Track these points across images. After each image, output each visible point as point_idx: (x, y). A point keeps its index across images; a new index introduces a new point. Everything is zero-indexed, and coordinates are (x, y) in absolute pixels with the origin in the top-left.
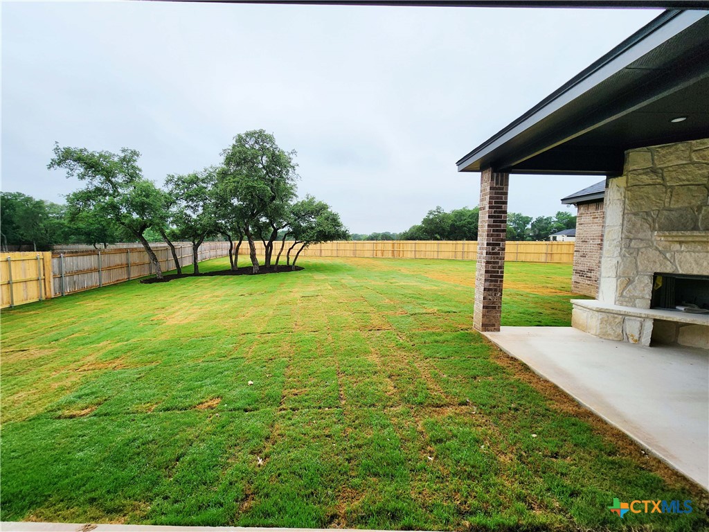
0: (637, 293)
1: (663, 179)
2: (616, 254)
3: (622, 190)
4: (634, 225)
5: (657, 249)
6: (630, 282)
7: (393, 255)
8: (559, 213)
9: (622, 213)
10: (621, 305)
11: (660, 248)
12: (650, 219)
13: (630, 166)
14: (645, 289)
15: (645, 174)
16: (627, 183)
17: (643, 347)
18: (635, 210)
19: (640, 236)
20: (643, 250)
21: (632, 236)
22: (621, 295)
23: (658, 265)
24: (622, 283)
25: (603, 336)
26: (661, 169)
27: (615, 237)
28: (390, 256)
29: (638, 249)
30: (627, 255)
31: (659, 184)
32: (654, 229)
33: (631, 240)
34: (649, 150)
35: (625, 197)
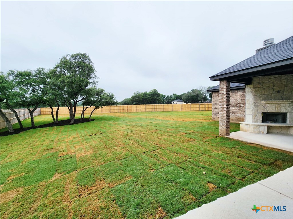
0: (258, 119)
1: (263, 86)
2: (251, 107)
3: (252, 88)
4: (256, 99)
5: (262, 106)
6: (256, 116)
7: (128, 111)
8: (174, 94)
9: (252, 95)
10: (254, 122)
11: (263, 105)
12: (260, 97)
13: (254, 82)
14: (260, 117)
15: (258, 84)
16: (253, 86)
17: (265, 134)
18: (256, 94)
19: (258, 102)
20: (259, 106)
21: (256, 102)
22: (254, 120)
23: (263, 110)
24: (254, 116)
25: (254, 132)
26: (262, 83)
27: (251, 102)
28: (126, 111)
29: (258, 106)
30: (255, 107)
31: (261, 87)
32: (261, 100)
33: (256, 103)
34: (258, 78)
35: (253, 91)
